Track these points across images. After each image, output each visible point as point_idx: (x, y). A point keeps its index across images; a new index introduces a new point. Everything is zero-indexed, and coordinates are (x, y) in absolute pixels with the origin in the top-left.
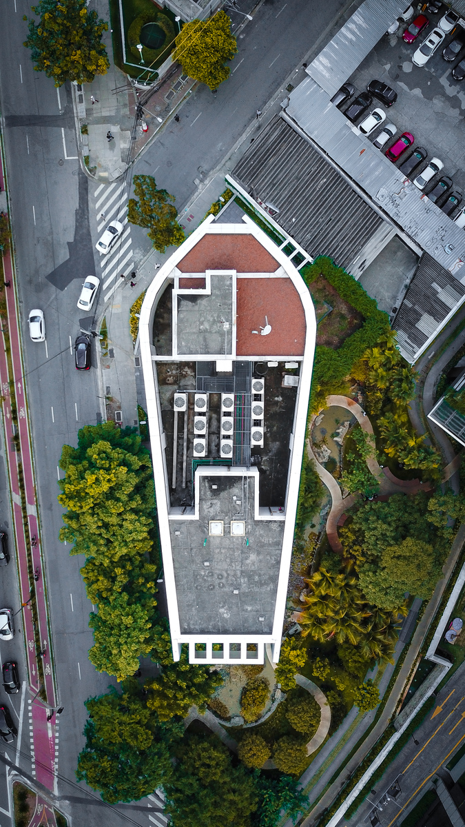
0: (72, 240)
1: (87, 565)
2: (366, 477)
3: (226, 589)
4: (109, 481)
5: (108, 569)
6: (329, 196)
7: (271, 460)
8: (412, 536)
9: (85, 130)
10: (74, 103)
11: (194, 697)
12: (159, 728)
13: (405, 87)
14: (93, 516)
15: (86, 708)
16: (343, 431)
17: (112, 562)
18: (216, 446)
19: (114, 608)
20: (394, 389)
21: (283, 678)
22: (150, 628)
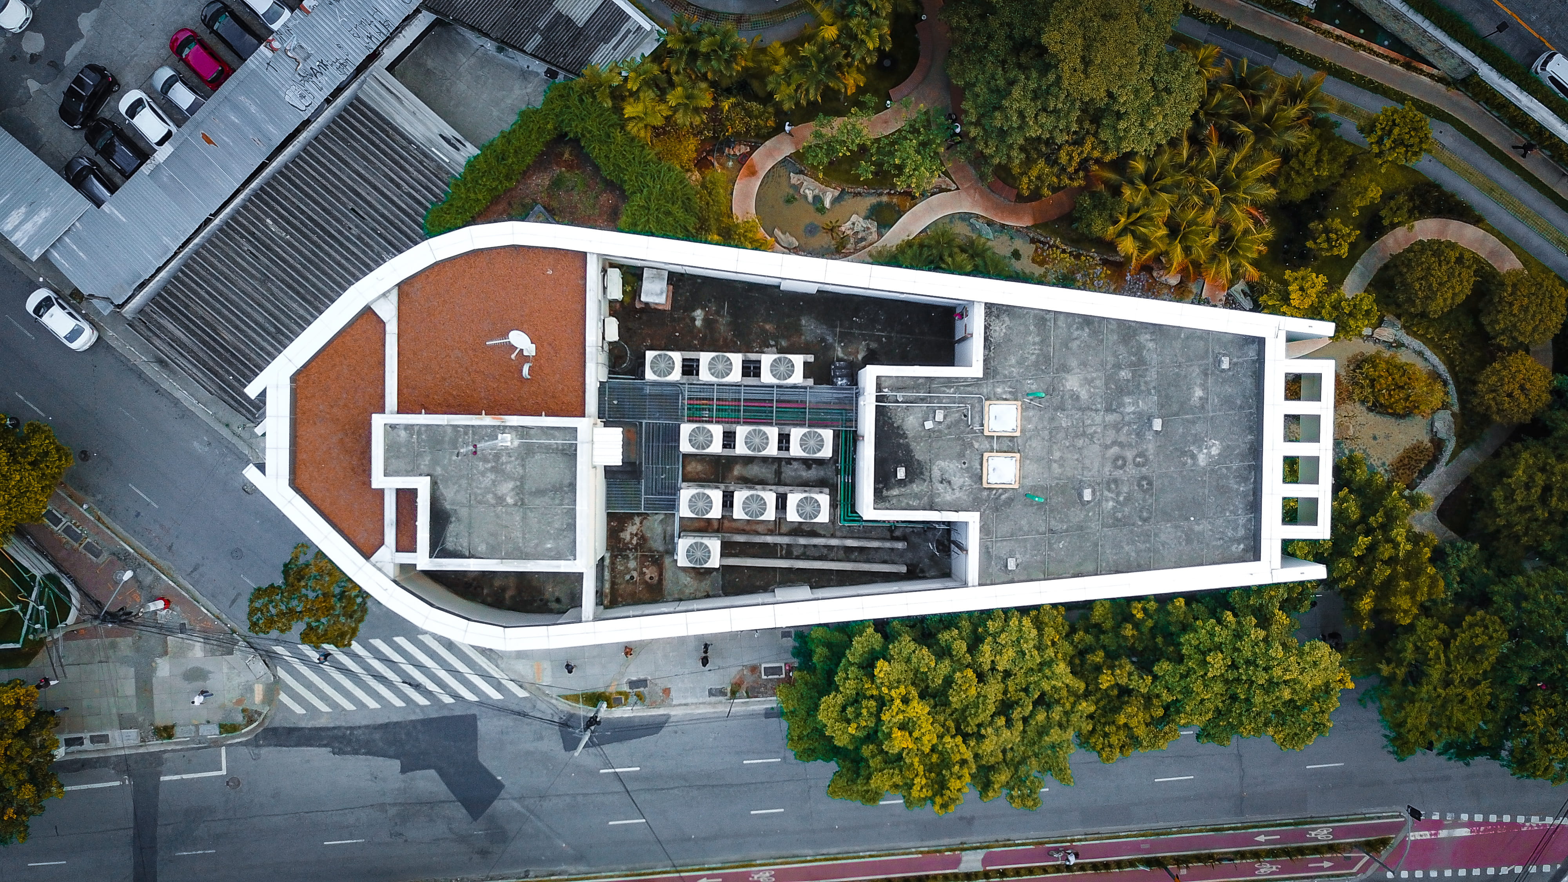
0: (396, 764)
1: (1094, 748)
2: (910, 136)
3: (1151, 448)
4: (906, 701)
5: (1102, 703)
6: (303, 212)
7: (845, 337)
8: (1039, 32)
9: (166, 732)
10: (109, 754)
11: (1391, 518)
12: (1458, 597)
13: (76, 48)
14: (983, 737)
15: (1410, 757)
16: (810, 188)
17: (1086, 695)
18: (809, 467)
19: (1188, 692)
20: (714, 72)
21: (1352, 322)
22: (1235, 615)
